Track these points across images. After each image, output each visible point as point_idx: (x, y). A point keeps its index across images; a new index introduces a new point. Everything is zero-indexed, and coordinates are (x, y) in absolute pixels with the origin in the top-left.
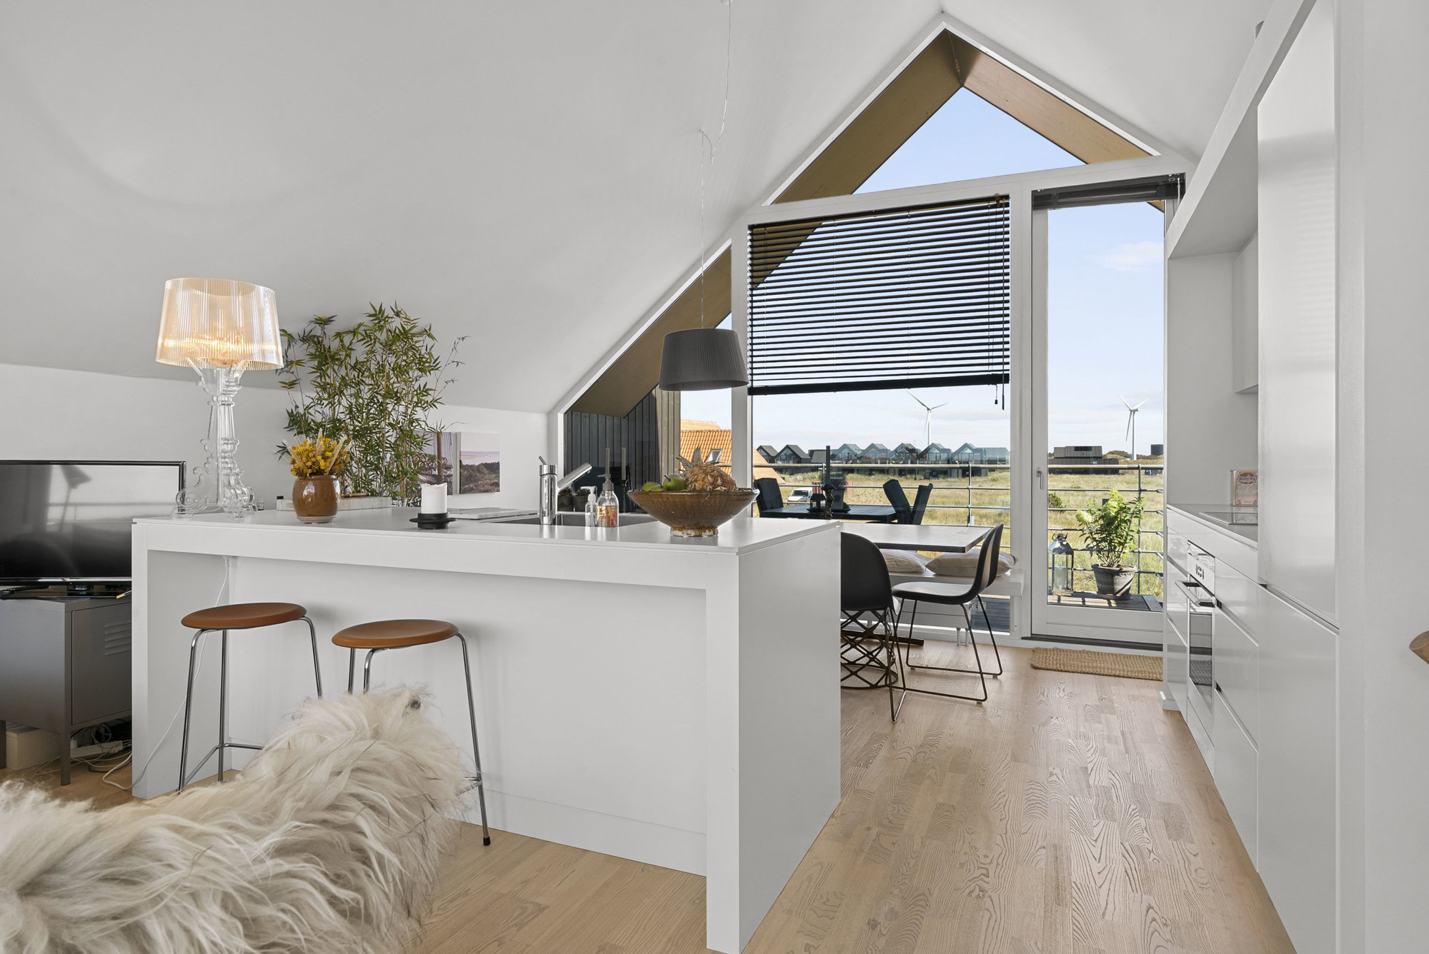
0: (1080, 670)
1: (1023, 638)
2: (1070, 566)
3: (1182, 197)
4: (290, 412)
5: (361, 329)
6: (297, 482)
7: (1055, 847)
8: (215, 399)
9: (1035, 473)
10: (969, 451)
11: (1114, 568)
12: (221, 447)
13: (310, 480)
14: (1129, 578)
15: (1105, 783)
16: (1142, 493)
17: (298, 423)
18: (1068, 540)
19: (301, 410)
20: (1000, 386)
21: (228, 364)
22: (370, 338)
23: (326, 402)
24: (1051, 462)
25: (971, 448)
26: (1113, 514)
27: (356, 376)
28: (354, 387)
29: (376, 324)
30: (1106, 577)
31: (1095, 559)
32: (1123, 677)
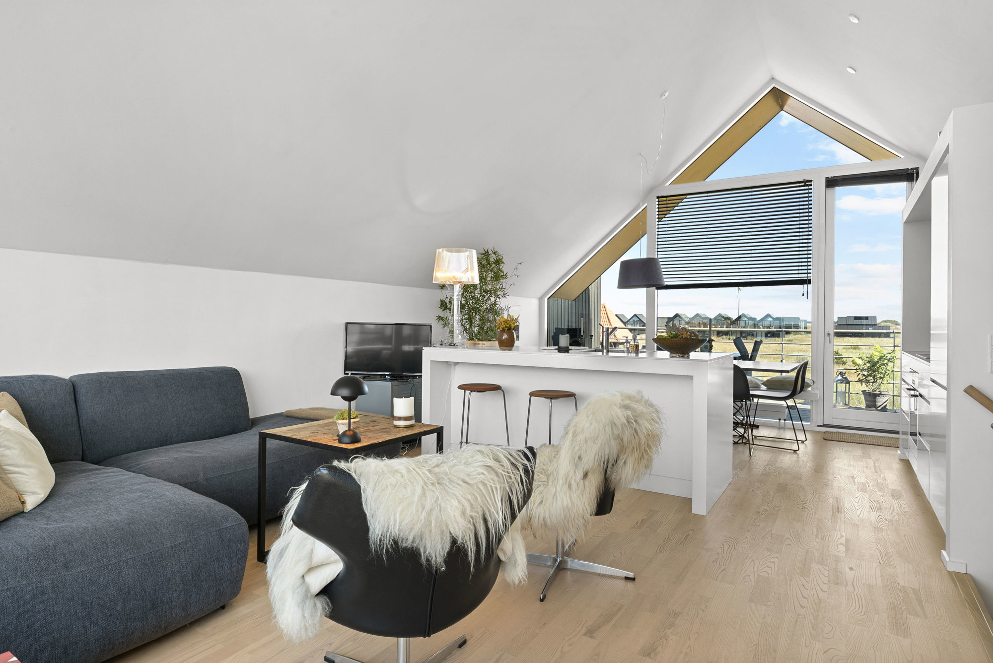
0: (852, 441)
1: (818, 426)
2: (847, 391)
3: (916, 181)
7: (837, 498)
8: (454, 297)
9: (826, 334)
10: (770, 319)
11: (877, 392)
12: (456, 318)
13: (505, 332)
14: (886, 398)
15: (863, 481)
16: (896, 347)
18: (846, 375)
19: (449, 299)
20: (805, 286)
21: (458, 283)
24: (836, 328)
25: (772, 317)
26: (876, 360)
30: (872, 398)
31: (864, 387)
32: (878, 445)
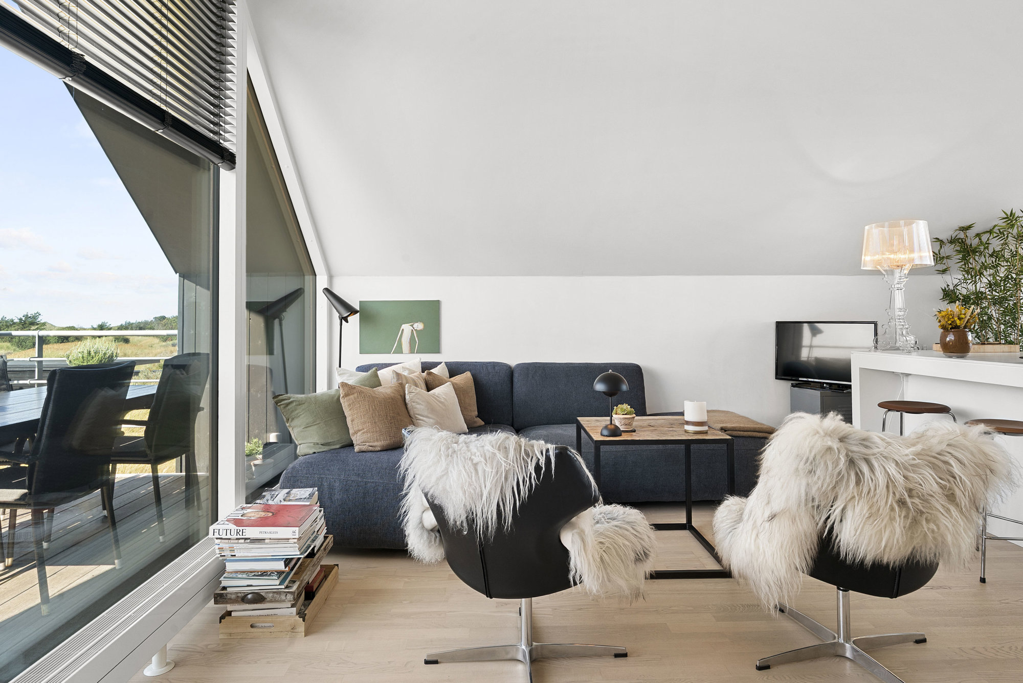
4: (944, 289)
5: (996, 230)
6: (942, 333)
8: (893, 286)
12: (898, 313)
13: (951, 332)
17: (949, 295)
19: (951, 287)
21: (900, 267)
22: (1004, 234)
23: (969, 281)
27: (994, 261)
28: (992, 269)
29: (1008, 224)
